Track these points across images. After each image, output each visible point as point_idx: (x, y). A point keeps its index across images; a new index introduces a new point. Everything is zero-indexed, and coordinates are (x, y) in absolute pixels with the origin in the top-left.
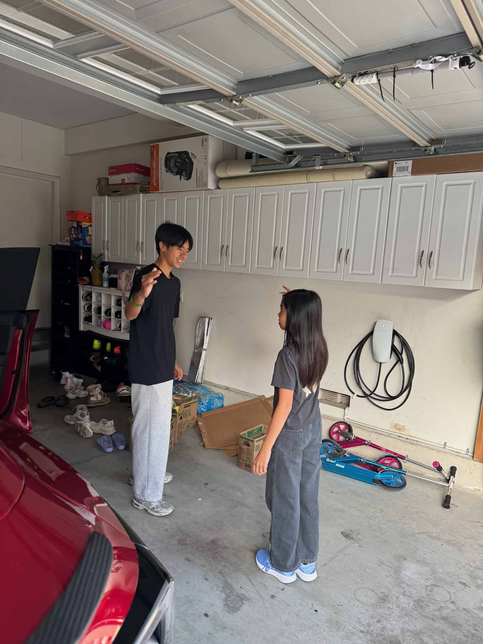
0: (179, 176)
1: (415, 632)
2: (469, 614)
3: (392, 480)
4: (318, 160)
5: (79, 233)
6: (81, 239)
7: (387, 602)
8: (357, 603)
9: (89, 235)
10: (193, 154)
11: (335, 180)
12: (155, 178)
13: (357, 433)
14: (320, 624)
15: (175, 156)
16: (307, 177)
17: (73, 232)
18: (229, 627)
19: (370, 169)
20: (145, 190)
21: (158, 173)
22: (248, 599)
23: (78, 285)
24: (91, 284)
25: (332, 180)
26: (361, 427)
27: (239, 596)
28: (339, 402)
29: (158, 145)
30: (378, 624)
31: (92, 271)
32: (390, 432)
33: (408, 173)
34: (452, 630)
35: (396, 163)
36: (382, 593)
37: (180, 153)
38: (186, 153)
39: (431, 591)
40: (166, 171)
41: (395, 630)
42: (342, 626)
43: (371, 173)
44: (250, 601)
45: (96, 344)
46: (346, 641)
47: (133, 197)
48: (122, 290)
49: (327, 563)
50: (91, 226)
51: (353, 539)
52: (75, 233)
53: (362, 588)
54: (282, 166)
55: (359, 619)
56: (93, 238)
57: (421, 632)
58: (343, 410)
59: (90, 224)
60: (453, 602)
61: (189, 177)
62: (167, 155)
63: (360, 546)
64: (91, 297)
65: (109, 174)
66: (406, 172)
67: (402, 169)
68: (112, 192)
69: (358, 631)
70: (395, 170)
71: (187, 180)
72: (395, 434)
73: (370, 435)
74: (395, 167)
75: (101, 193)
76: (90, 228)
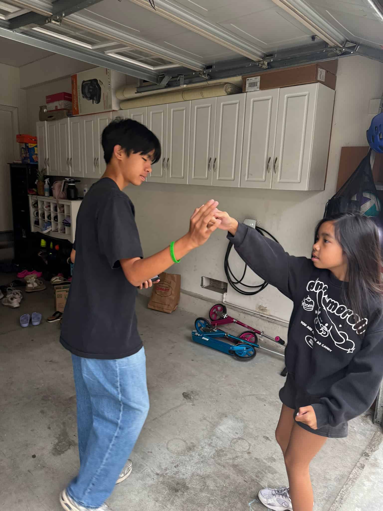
0: (92, 100)
1: (203, 477)
2: (258, 463)
3: (244, 352)
4: (181, 80)
5: (27, 153)
6: (29, 158)
7: (192, 450)
8: (166, 451)
9: (35, 154)
10: (100, 81)
11: (204, 97)
12: (75, 103)
15: (88, 84)
16: (182, 96)
17: (23, 152)
19: (230, 86)
20: (70, 115)
21: (77, 99)
22: (75, 445)
23: (28, 195)
24: (37, 194)
25: (201, 97)
27: (69, 442)
29: (76, 75)
30: (175, 469)
31: (37, 183)
32: (255, 313)
33: (257, 88)
34: (236, 476)
35: (248, 80)
36: (192, 443)
37: (91, 80)
38: (96, 80)
39: (235, 443)
40: (83, 97)
41: (187, 474)
42: (143, 468)
43: (231, 90)
45: (43, 243)
46: (140, 481)
47: (63, 121)
48: (56, 198)
49: (158, 418)
50: (36, 146)
51: (190, 398)
53: (177, 439)
55: (160, 464)
56: (39, 157)
57: (208, 476)
58: (221, 294)
59: (36, 145)
60: (249, 453)
61: (98, 101)
62: (83, 83)
63: (193, 405)
64: (38, 205)
65: (47, 103)
66: (256, 87)
67: (253, 85)
68: (48, 117)
69: (155, 473)
70: (247, 85)
71: (97, 103)
72: (258, 314)
73: (239, 315)
74: (247, 83)
75: (42, 119)
76: (35, 148)
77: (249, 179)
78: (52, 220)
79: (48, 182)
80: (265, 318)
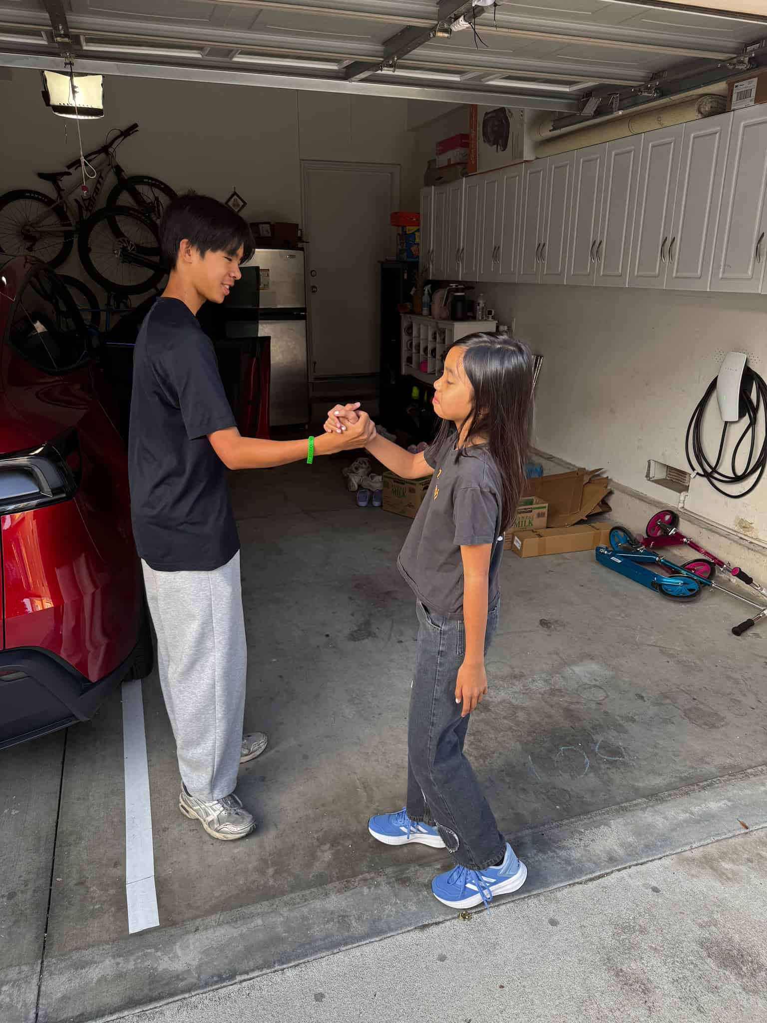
0: (496, 146)
2: (605, 717)
3: (680, 588)
4: (615, 103)
5: (405, 243)
6: (406, 251)
9: (416, 244)
10: (509, 111)
11: (665, 125)
12: (473, 153)
15: (492, 117)
16: (630, 128)
17: (399, 242)
19: (710, 100)
20: (465, 175)
22: (375, 637)
23: (401, 314)
24: (413, 312)
25: (658, 126)
32: (730, 531)
33: (751, 101)
34: (562, 719)
35: (736, 86)
36: (521, 672)
37: (496, 111)
39: (585, 689)
40: (484, 141)
41: (496, 698)
43: (709, 108)
45: (415, 392)
47: (456, 184)
48: (436, 320)
50: (418, 230)
51: (549, 627)
56: (422, 248)
57: (524, 708)
59: (417, 228)
60: (599, 704)
61: (505, 147)
62: (485, 117)
63: (550, 636)
64: (412, 330)
65: (437, 154)
66: (748, 100)
67: (744, 95)
68: (436, 180)
70: (735, 96)
71: (503, 151)
74: (735, 91)
75: (428, 183)
76: (417, 234)
77: (727, 275)
78: (429, 355)
79: (428, 291)
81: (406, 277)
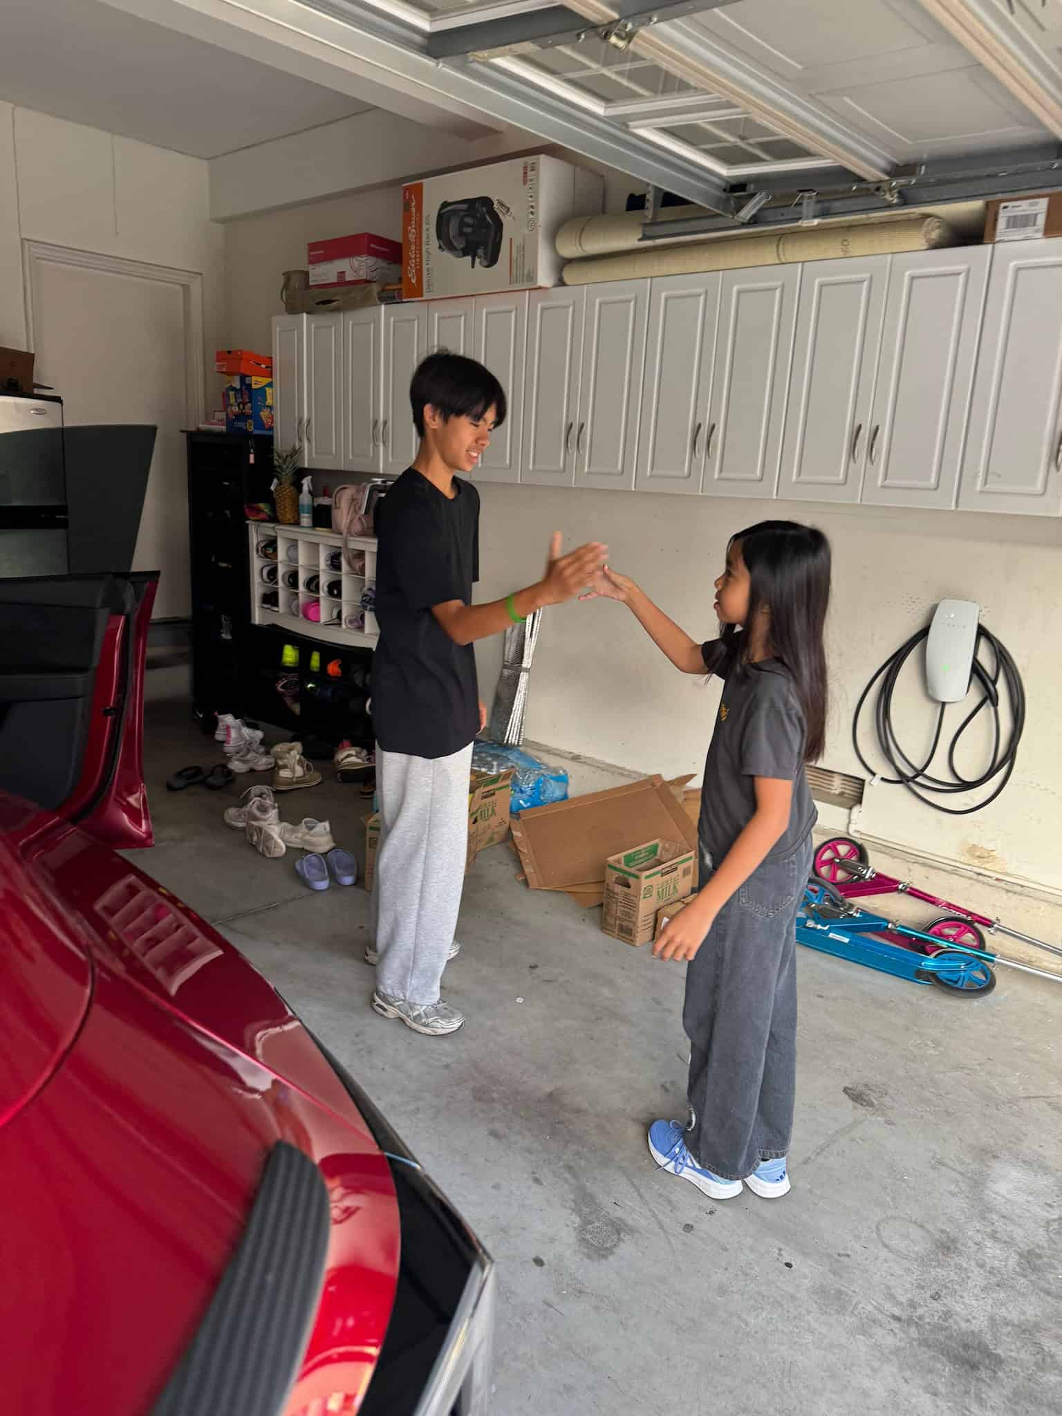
0: (469, 258)
1: (1024, 1327)
3: (962, 974)
4: (809, 205)
5: (246, 404)
6: (249, 417)
7: (954, 1252)
8: (884, 1253)
9: (268, 406)
10: (502, 205)
11: (851, 254)
12: (413, 265)
13: (878, 864)
14: (798, 1295)
15: (460, 210)
16: (778, 250)
17: (232, 400)
18: (589, 1291)
19: (938, 225)
20: (390, 297)
21: (421, 253)
22: (632, 1231)
23: (248, 522)
24: (274, 519)
25: (841, 254)
26: (888, 850)
27: (613, 1224)
28: (837, 792)
29: (421, 184)
30: (935, 1304)
31: (276, 489)
32: (958, 865)
33: (1037, 231)
35: (1005, 207)
36: (942, 1231)
37: (471, 202)
38: (486, 202)
39: (1058, 1233)
40: (440, 247)
41: (974, 1318)
42: (849, 1302)
43: (940, 235)
44: (636, 1235)
45: (290, 655)
46: (861, 1337)
47: (364, 314)
48: (341, 534)
49: (813, 1157)
50: (270, 385)
51: (871, 1104)
52: (236, 401)
53: (894, 1218)
54: (719, 222)
55: (888, 1288)
56: (277, 414)
57: (1037, 1327)
58: (847, 811)
59: (270, 380)
61: (492, 260)
62: (440, 210)
63: (889, 1123)
64: (275, 550)
65: (311, 262)
66: (1031, 229)
67: (1021, 222)
68: (314, 304)
69: (888, 1316)
70: (1002, 223)
71: (487, 267)
72: (969, 868)
73: (910, 870)
74: (1004, 215)
75: (293, 308)
76: (268, 390)
77: (989, 488)
78: (323, 593)
79: (308, 486)
80: (992, 882)
81: (252, 461)
